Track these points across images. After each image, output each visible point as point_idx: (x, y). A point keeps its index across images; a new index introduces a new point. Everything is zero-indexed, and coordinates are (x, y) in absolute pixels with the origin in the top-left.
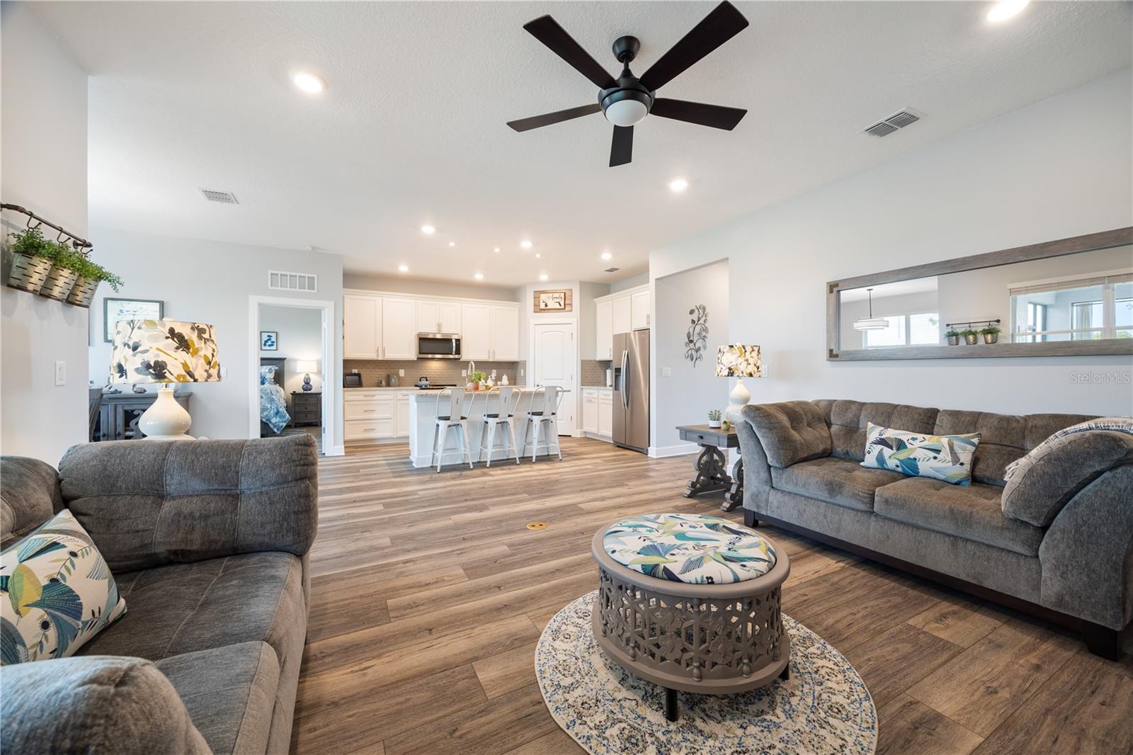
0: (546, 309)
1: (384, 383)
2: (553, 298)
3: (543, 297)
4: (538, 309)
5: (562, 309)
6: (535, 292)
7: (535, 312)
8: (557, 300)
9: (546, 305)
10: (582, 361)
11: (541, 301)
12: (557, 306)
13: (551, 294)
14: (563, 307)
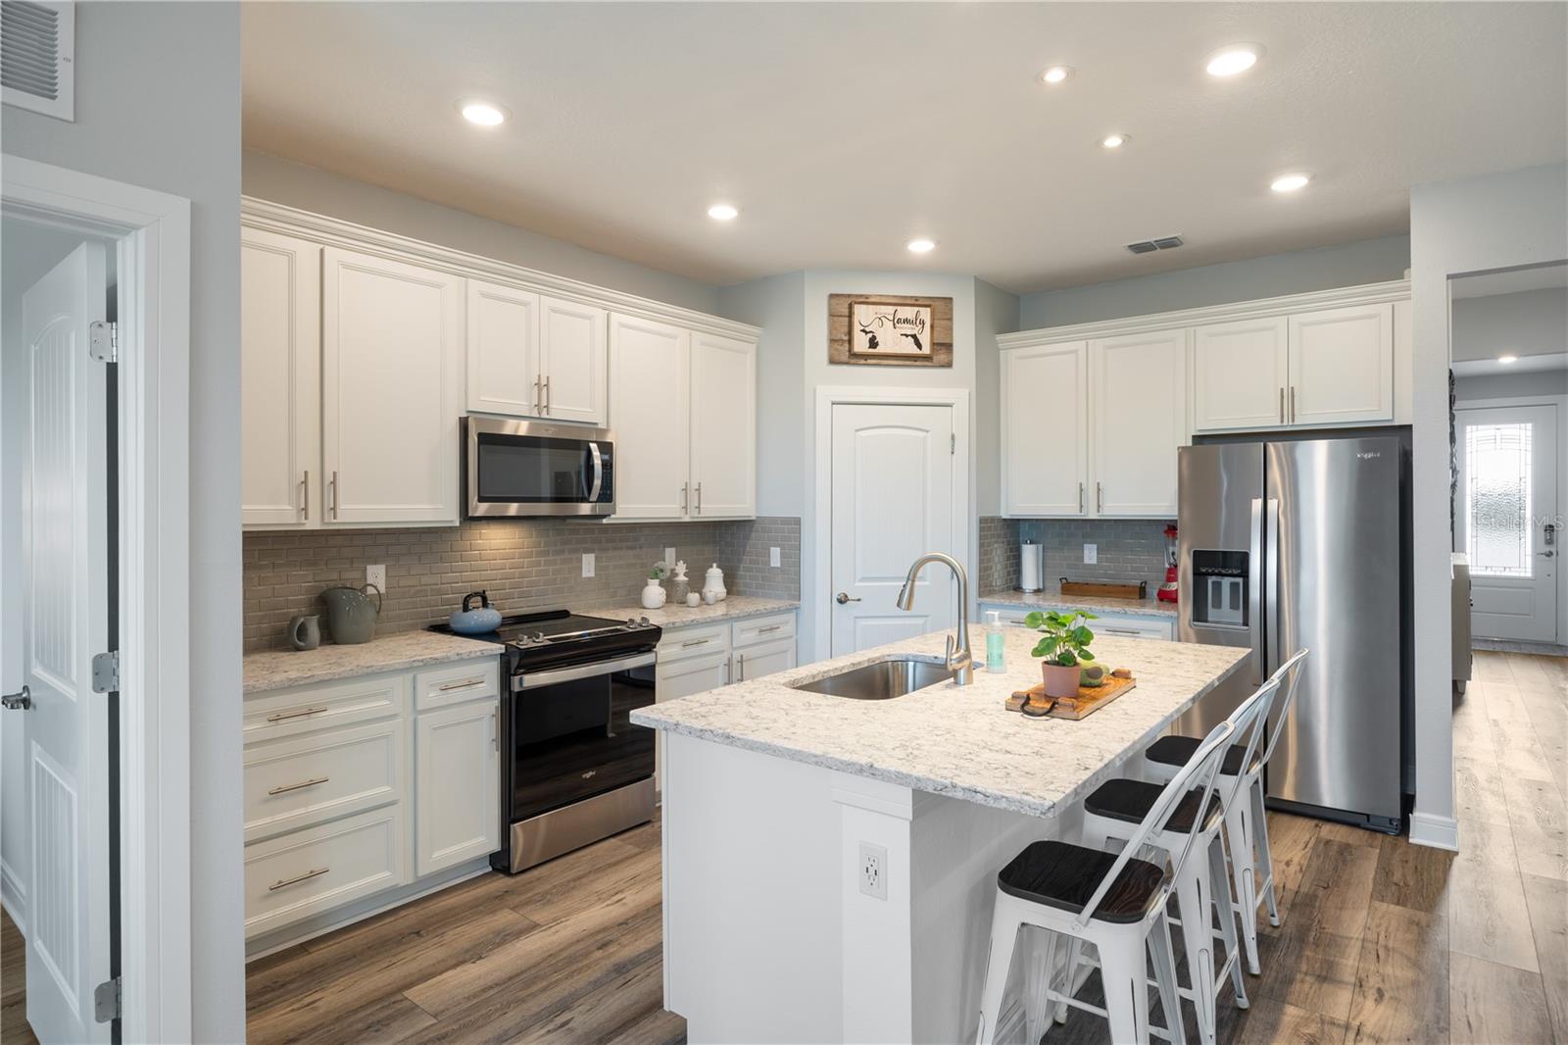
0: (874, 357)
1: (314, 631)
2: (897, 322)
3: (863, 315)
4: (845, 352)
5: (927, 358)
6: (832, 296)
7: (832, 361)
8: (909, 329)
9: (873, 343)
10: (983, 521)
11: (857, 328)
12: (909, 348)
13: (891, 309)
14: (926, 350)
